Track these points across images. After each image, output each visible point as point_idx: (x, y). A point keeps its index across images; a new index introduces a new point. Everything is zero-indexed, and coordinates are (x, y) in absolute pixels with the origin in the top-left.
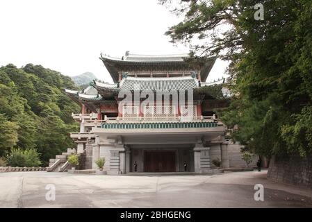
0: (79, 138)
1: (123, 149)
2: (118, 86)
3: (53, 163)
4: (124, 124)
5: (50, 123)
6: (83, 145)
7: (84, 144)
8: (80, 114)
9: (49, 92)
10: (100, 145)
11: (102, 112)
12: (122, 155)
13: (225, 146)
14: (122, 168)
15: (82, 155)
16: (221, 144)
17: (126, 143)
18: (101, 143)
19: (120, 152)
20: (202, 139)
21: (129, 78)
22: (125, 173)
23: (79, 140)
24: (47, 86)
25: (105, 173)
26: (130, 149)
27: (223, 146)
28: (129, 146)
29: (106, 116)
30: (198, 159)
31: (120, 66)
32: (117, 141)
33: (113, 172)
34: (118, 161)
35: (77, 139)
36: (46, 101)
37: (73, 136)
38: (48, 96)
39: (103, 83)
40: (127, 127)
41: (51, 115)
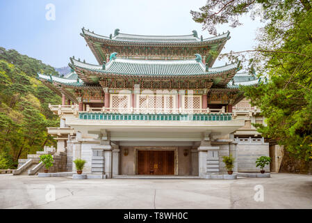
0: (59, 134)
1: (109, 147)
2: (104, 68)
3: (23, 163)
4: (109, 115)
5: (27, 117)
6: (64, 143)
7: (65, 141)
8: (60, 106)
9: (27, 82)
10: (81, 142)
11: (84, 101)
12: (108, 155)
13: (234, 146)
14: (107, 170)
15: (62, 154)
16: (230, 144)
17: (112, 139)
18: (84, 140)
19: (105, 151)
20: (210, 136)
21: (118, 60)
22: (112, 177)
23: (59, 137)
24: (24, 75)
25: (86, 178)
26: (120, 147)
27: (231, 146)
28: (117, 143)
29: (88, 106)
30: (203, 160)
31: (108, 46)
32: (101, 135)
33: (95, 176)
34: (102, 162)
35: (56, 135)
36: (22, 92)
37: (51, 131)
38: (25, 87)
39: (84, 62)
40: (114, 118)
41: (29, 108)
